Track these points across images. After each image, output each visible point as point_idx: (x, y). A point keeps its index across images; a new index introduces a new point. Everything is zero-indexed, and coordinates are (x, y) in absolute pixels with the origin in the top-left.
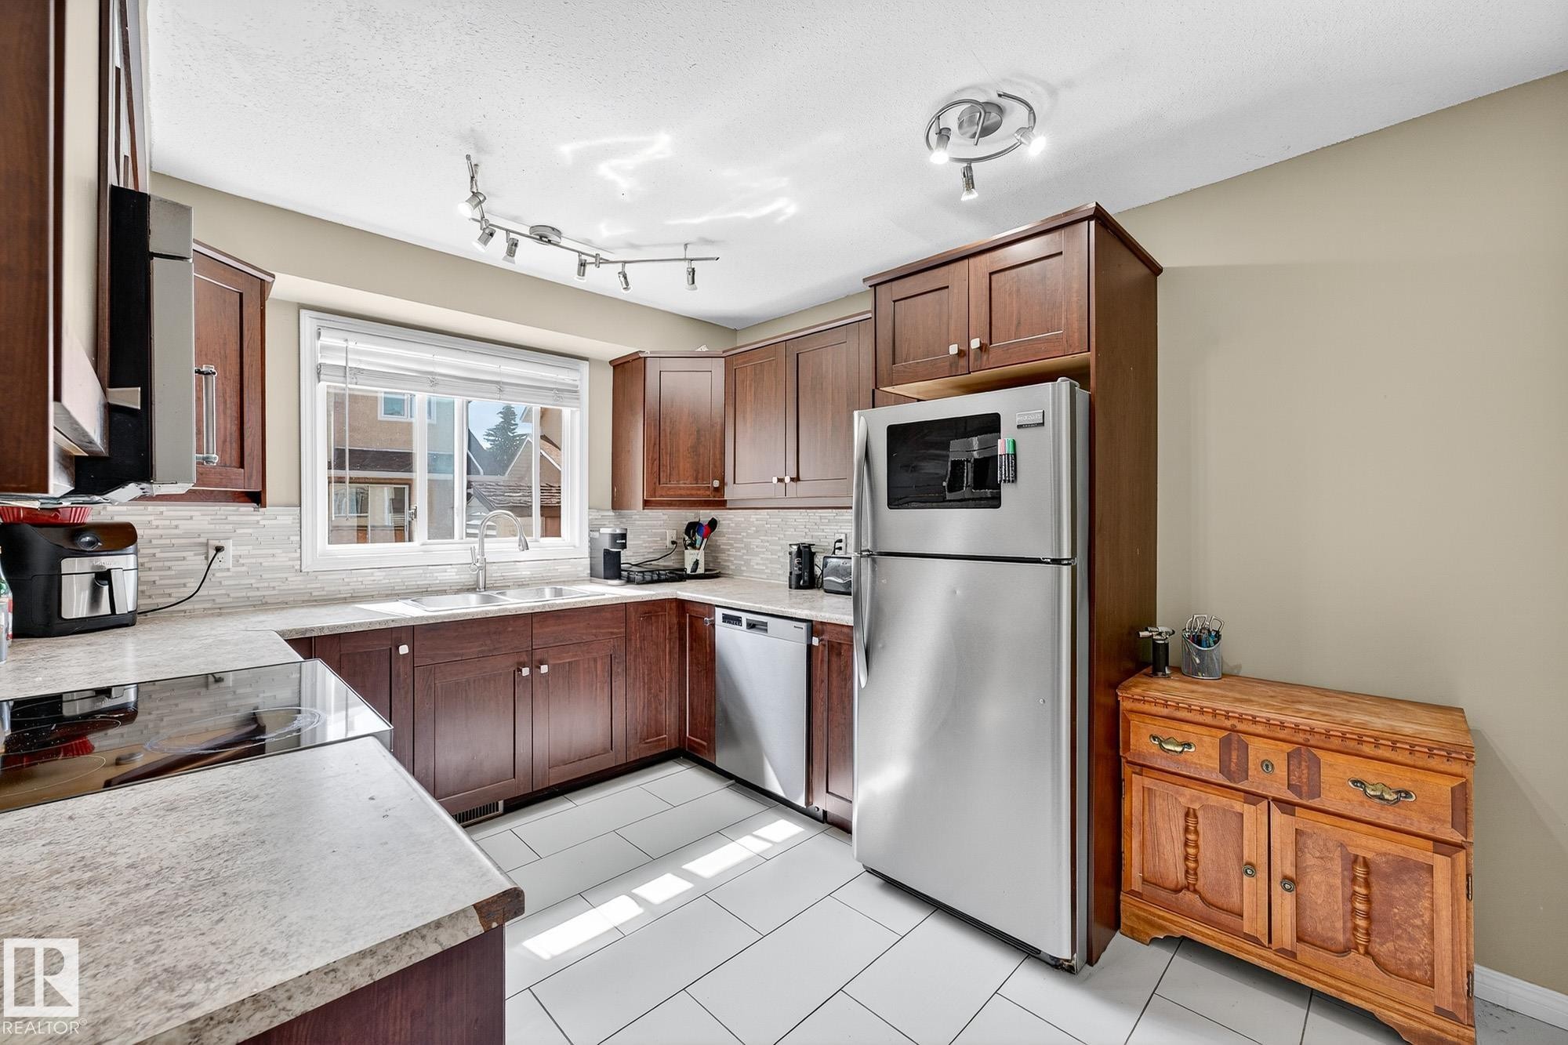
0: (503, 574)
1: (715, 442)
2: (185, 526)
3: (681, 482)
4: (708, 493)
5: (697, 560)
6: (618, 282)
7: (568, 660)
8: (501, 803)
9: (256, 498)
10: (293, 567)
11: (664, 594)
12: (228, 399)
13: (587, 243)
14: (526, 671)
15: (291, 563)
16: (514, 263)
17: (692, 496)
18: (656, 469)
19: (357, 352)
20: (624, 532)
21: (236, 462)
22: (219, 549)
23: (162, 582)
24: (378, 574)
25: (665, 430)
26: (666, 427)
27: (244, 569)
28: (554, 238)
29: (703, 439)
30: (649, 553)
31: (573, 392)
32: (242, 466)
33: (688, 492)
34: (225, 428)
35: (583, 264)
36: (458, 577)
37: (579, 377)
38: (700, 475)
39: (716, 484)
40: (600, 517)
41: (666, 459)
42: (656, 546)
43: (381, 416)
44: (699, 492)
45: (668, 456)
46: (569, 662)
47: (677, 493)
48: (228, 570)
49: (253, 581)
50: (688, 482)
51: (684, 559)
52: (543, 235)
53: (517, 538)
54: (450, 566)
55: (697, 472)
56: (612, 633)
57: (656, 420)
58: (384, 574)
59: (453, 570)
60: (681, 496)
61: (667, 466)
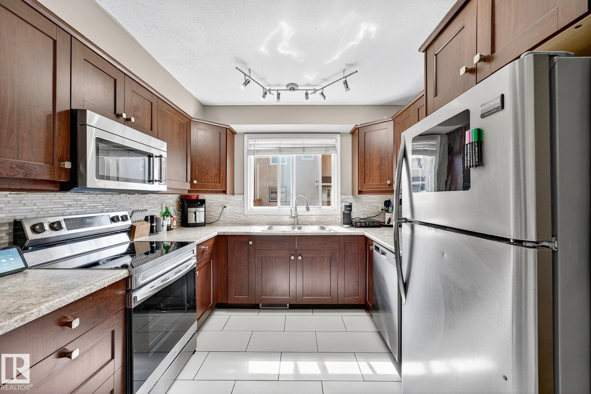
0: (306, 220)
1: (389, 163)
2: (219, 200)
3: (374, 182)
4: (386, 187)
5: (390, 219)
6: (321, 97)
7: (311, 256)
8: (288, 305)
9: (225, 192)
10: (242, 213)
11: (357, 233)
12: (216, 164)
13: (308, 85)
14: (293, 258)
15: (242, 212)
16: (280, 101)
17: (378, 188)
18: (363, 176)
19: (258, 144)
20: (350, 204)
21: (218, 182)
22: (225, 207)
23: (215, 215)
24: (265, 217)
25: (367, 159)
26: (367, 157)
27: (231, 213)
28: (296, 88)
29: (383, 161)
30: (370, 214)
31: (334, 147)
32: (220, 183)
33: (377, 186)
34: (215, 172)
35: (307, 94)
36: (289, 220)
37: (336, 141)
38: (382, 179)
39: (389, 182)
40: (346, 198)
41: (367, 172)
42: (373, 211)
43: (271, 164)
44: (382, 186)
45: (369, 170)
46: (312, 257)
47: (372, 187)
48: (227, 213)
49: (233, 217)
50: (377, 182)
51: (385, 217)
52: (292, 87)
53: (305, 206)
54: (286, 216)
55: (381, 176)
56: (332, 248)
57: (363, 155)
58: (266, 217)
59: (287, 217)
60: (374, 188)
61: (368, 175)
